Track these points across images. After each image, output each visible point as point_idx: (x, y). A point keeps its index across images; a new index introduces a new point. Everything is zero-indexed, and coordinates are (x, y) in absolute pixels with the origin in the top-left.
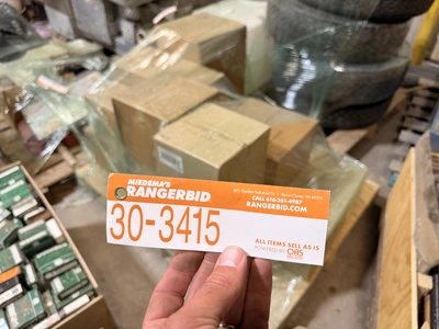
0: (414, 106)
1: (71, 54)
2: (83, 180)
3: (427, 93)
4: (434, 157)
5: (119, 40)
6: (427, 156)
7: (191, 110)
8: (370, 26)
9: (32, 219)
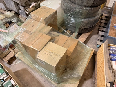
0: (102, 23)
1: (7, 18)
2: (17, 57)
3: (105, 18)
4: (109, 45)
5: (20, 11)
6: (107, 48)
7: (45, 46)
8: (90, 8)
9: (6, 79)
